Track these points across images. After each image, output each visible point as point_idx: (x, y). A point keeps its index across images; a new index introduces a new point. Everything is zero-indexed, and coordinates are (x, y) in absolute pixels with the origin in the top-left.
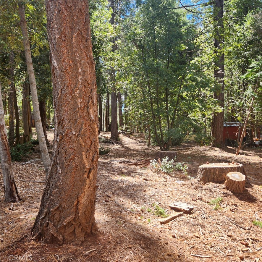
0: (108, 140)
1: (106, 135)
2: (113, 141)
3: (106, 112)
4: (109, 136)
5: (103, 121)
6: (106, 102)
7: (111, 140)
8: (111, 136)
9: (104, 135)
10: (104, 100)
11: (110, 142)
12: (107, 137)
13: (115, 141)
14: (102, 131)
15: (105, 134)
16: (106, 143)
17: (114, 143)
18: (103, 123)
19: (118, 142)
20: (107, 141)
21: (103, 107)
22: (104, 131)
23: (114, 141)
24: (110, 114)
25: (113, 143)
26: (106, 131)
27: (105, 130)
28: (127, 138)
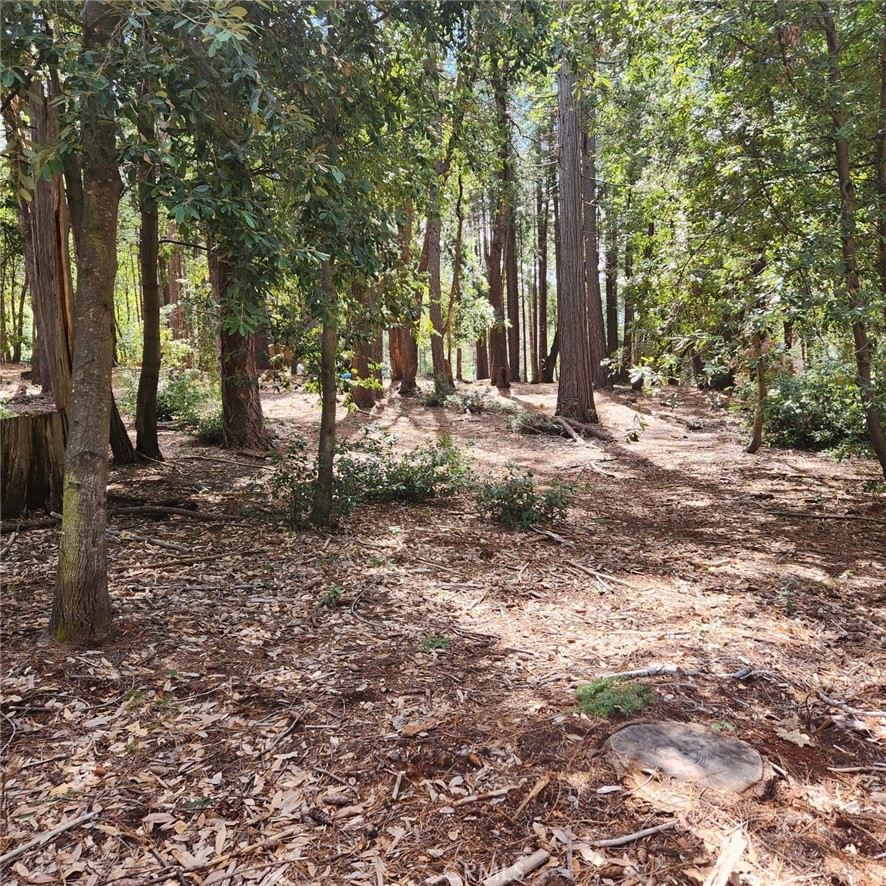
0: (545, 418)
1: (535, 400)
2: (568, 427)
3: (533, 310)
4: (547, 400)
5: (521, 347)
6: (533, 273)
7: (557, 423)
8: (559, 400)
9: (525, 398)
10: (525, 266)
11: (557, 432)
12: (542, 406)
13: (577, 423)
14: (517, 380)
15: (532, 392)
16: (536, 433)
17: (575, 435)
18: (521, 353)
19: (592, 427)
20: (540, 428)
21: (523, 290)
22: (526, 381)
23: (572, 425)
24: (548, 319)
25: (568, 436)
26: (532, 383)
27: (530, 379)
28: (624, 407)
